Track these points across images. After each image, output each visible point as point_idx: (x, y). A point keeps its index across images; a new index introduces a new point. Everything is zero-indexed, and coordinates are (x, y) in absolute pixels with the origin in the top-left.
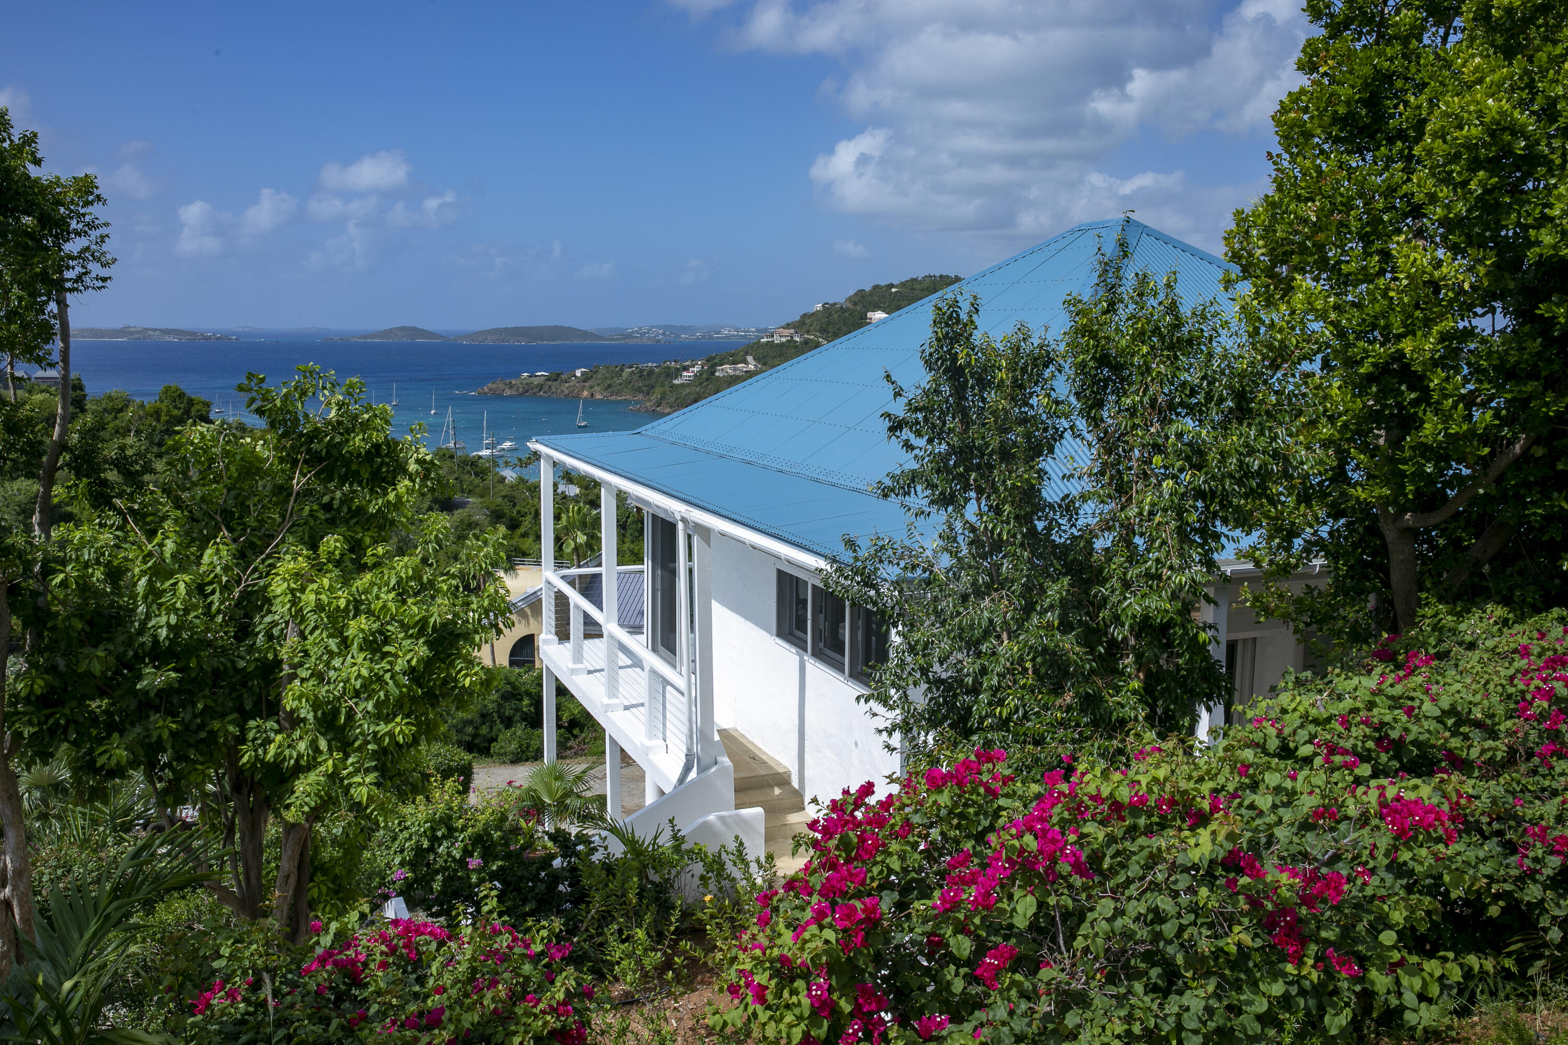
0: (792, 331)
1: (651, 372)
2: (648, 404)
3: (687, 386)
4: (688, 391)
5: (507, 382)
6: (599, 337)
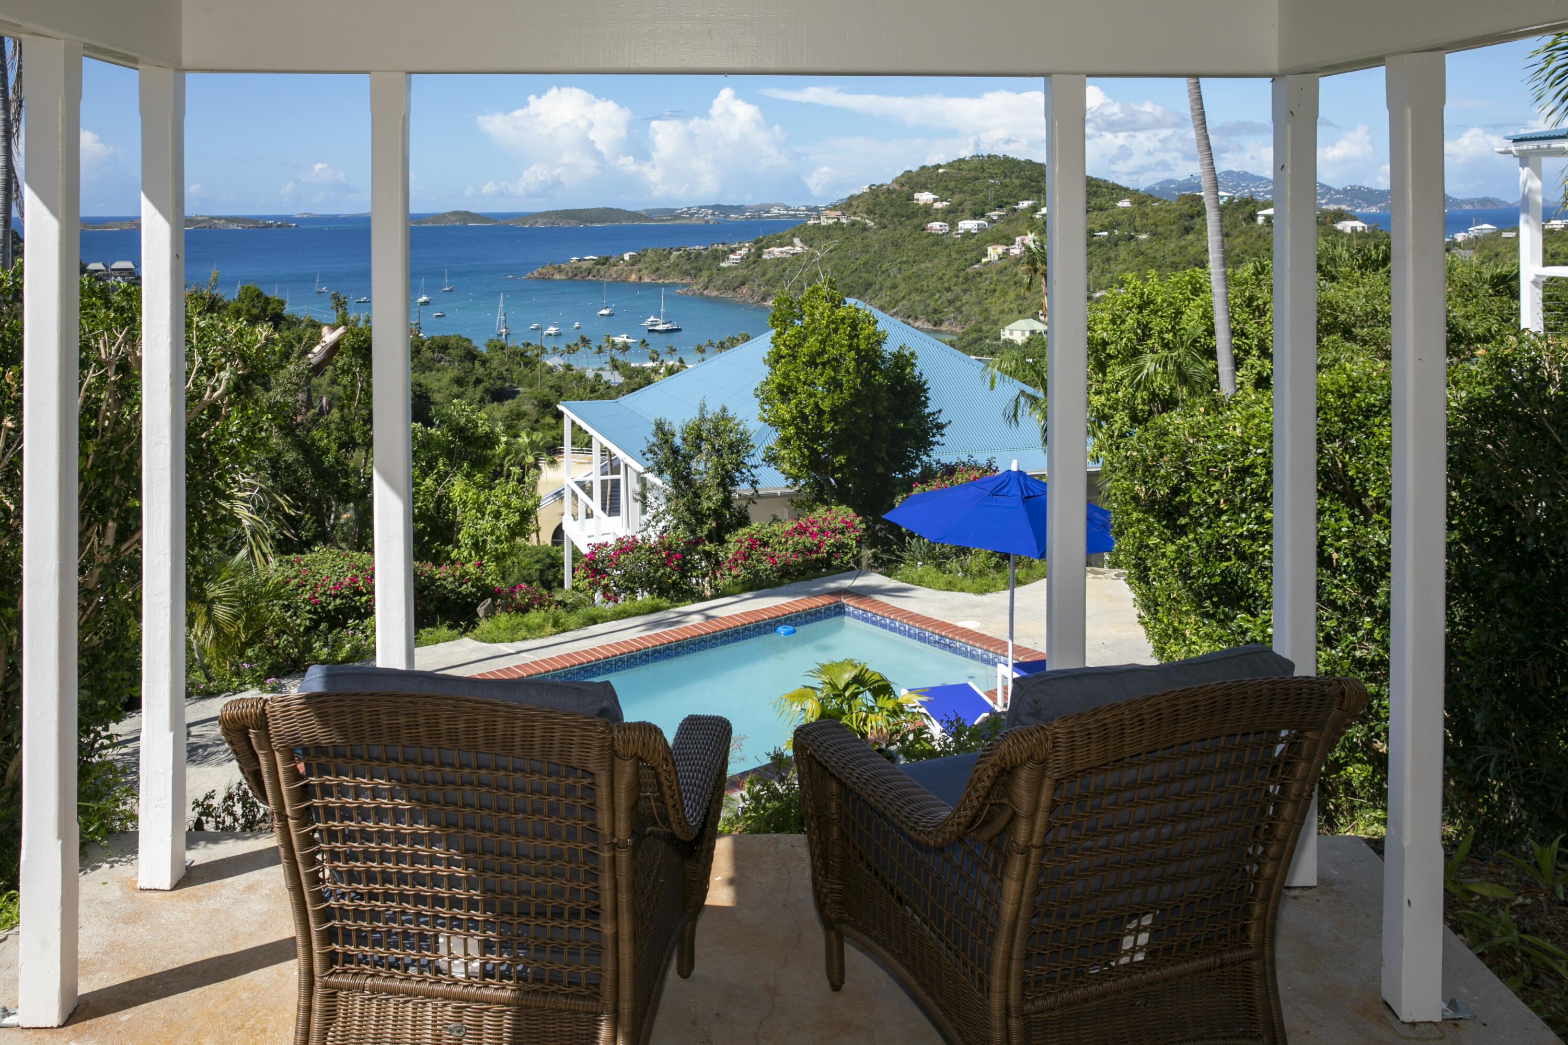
0: (839, 213)
1: (699, 255)
2: (695, 287)
3: (735, 268)
4: (735, 273)
5: (556, 266)
6: (647, 219)
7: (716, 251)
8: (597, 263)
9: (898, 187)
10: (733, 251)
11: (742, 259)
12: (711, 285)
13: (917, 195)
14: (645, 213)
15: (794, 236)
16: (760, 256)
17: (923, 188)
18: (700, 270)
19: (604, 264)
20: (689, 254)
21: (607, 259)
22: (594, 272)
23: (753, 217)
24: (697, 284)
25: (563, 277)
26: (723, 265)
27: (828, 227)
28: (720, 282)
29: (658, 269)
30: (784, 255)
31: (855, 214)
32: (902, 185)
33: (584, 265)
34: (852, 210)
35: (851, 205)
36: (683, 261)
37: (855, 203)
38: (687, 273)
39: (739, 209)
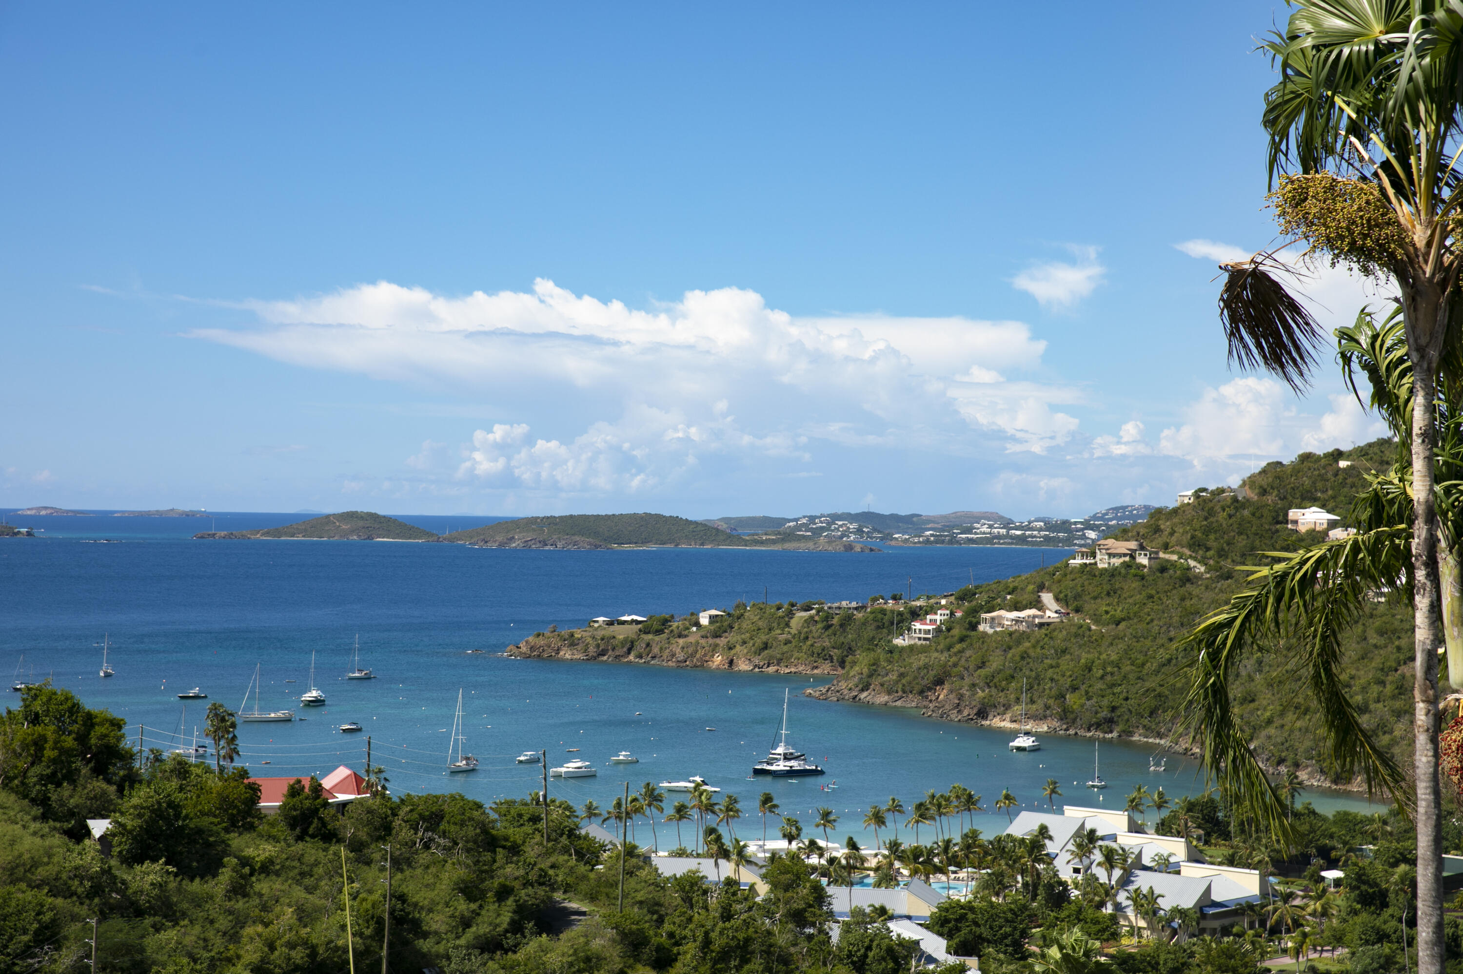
0: (1133, 545)
1: (847, 620)
2: (843, 685)
3: (923, 650)
4: (923, 659)
5: (565, 632)
6: (730, 538)
7: (883, 612)
8: (646, 629)
9: (1253, 496)
10: (916, 614)
11: (938, 630)
12: (876, 682)
13: (1293, 514)
14: (723, 526)
15: (1041, 588)
16: (973, 627)
17: (1307, 499)
18: (851, 650)
19: (659, 632)
20: (828, 617)
21: (665, 622)
22: (640, 647)
23: (939, 540)
24: (847, 678)
25: (578, 656)
26: (899, 642)
27: (1112, 573)
28: (893, 676)
29: (766, 646)
30: (1023, 627)
31: (1166, 547)
32: (1264, 492)
33: (621, 633)
34: (1160, 540)
35: (1157, 530)
36: (817, 629)
37: (1165, 525)
38: (824, 655)
39: (912, 523)
